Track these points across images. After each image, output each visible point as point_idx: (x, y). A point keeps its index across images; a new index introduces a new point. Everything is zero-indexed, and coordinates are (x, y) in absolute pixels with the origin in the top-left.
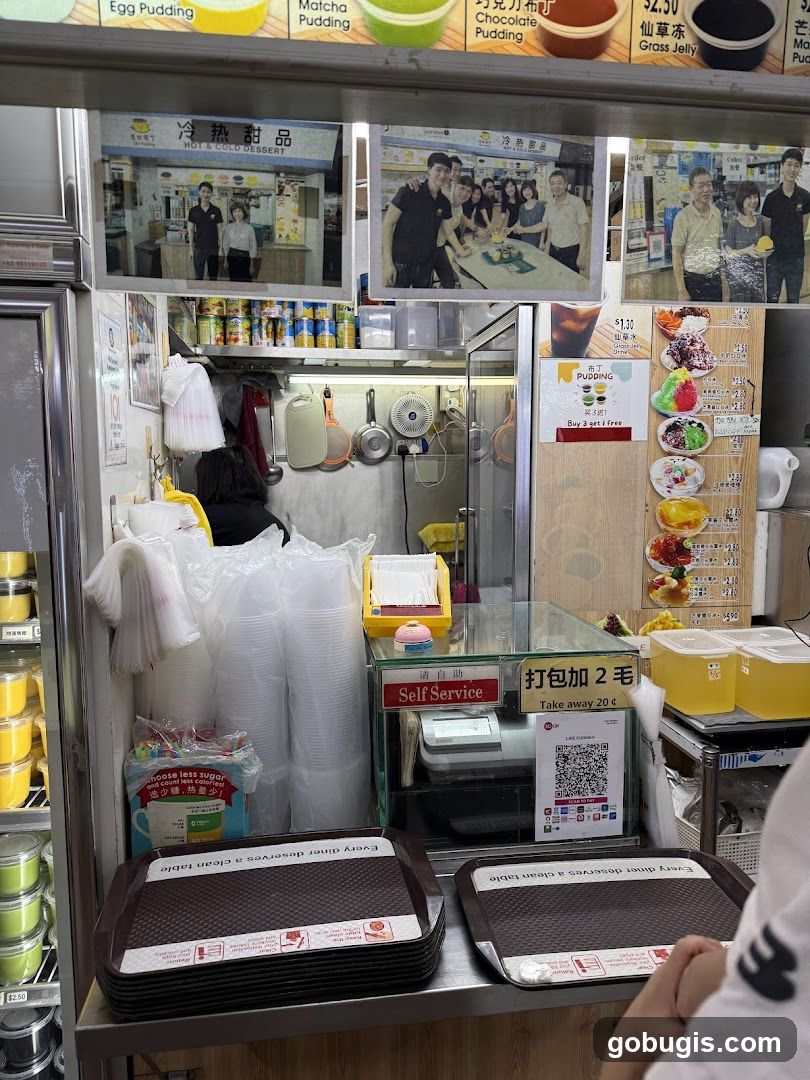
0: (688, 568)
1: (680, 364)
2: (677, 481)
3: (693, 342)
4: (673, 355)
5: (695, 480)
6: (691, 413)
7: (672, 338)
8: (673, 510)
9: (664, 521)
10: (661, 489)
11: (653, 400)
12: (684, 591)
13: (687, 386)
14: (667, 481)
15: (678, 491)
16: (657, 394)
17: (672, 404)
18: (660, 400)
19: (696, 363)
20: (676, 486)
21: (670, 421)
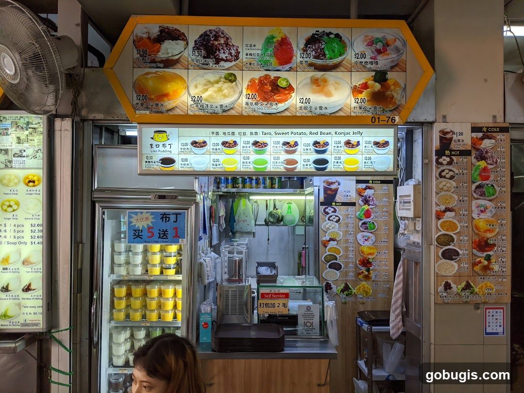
0: (371, 268)
1: (365, 204)
2: (366, 240)
3: (369, 197)
4: (363, 201)
5: (372, 240)
6: (370, 219)
7: (363, 196)
8: (365, 249)
9: (362, 253)
10: (361, 243)
11: (357, 216)
12: (370, 276)
13: (368, 210)
14: (363, 240)
15: (367, 243)
16: (359, 213)
17: (363, 216)
18: (359, 215)
19: (371, 203)
20: (366, 242)
21: (363, 221)
